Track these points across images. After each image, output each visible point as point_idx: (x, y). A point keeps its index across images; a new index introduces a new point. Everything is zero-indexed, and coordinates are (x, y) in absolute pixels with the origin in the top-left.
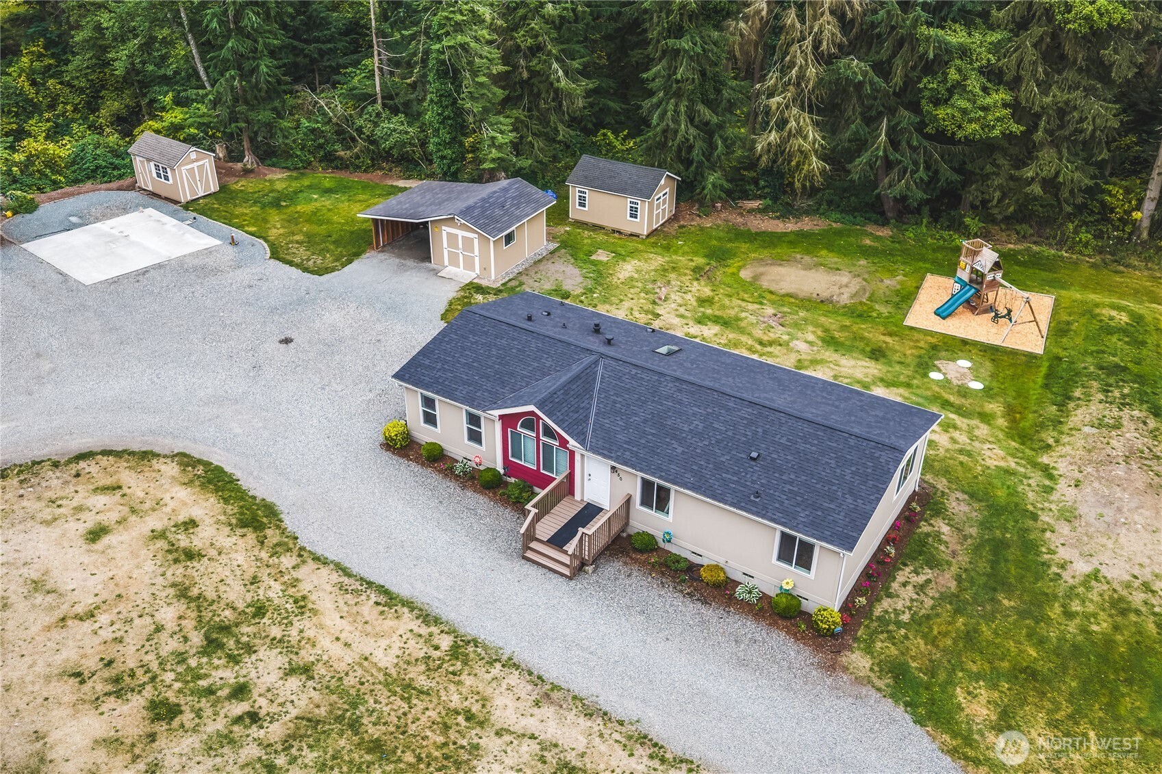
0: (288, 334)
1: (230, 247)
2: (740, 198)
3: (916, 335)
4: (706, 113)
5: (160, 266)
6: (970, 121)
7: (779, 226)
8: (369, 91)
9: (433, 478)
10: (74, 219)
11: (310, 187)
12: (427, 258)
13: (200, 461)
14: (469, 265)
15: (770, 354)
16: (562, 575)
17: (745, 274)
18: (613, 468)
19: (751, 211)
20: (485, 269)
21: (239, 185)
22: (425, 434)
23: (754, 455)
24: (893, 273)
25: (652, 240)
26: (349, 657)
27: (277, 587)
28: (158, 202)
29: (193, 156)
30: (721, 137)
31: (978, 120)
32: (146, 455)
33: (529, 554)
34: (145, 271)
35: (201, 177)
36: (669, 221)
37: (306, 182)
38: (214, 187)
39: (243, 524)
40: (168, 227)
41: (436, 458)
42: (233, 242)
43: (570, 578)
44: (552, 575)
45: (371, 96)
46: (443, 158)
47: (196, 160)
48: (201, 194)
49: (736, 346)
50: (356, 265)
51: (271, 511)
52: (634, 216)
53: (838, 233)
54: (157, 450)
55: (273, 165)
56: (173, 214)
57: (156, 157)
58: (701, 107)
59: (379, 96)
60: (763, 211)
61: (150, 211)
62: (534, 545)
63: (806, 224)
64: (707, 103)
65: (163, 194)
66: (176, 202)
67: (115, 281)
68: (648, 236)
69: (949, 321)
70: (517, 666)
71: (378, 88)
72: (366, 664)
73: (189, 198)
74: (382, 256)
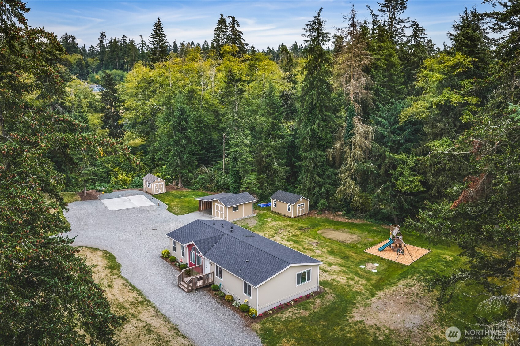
0: (156, 228)
1: (157, 206)
2: (337, 211)
3: (365, 255)
4: (317, 178)
5: (133, 208)
6: (406, 186)
7: (346, 221)
8: (221, 167)
9: (169, 266)
10: (120, 196)
11: (193, 194)
12: (212, 214)
13: (109, 253)
14: (222, 217)
15: (305, 252)
16: (185, 291)
17: (319, 232)
18: (210, 262)
19: (338, 215)
20: (225, 217)
21: (172, 192)
22: (174, 254)
23: (247, 260)
24: (374, 237)
25: (295, 219)
26: (113, 298)
27: (107, 281)
28: (146, 194)
29: (159, 181)
30: (324, 187)
31: (408, 185)
32: (96, 249)
33: (180, 285)
34: (129, 209)
35: (160, 187)
36: (305, 214)
37: (193, 193)
38: (164, 191)
39: (109, 268)
40: (144, 200)
41: (174, 261)
42: (158, 205)
43: (187, 292)
44: (183, 291)
45: (221, 169)
46: (232, 187)
47: (159, 182)
48: (159, 193)
49: (294, 248)
50: (191, 214)
51: (119, 266)
52: (289, 210)
53: (366, 225)
54: (100, 249)
55: (187, 188)
56: (148, 197)
57: (148, 180)
58: (316, 176)
59: (224, 169)
60: (343, 216)
61: (142, 196)
62: (182, 283)
63: (358, 221)
64: (319, 175)
65: (149, 192)
66: (151, 194)
67: (118, 210)
68: (294, 218)
69: (382, 253)
70: (155, 308)
71: (224, 166)
72: (116, 300)
73: (155, 193)
74: (200, 212)
